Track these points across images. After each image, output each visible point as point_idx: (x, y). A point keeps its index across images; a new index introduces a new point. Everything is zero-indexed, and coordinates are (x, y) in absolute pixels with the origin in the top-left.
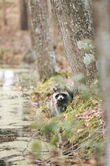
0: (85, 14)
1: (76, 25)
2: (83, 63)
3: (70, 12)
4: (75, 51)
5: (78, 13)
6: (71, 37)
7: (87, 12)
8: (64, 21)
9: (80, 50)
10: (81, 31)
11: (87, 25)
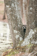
0: (18, 21)
1: (14, 24)
2: (15, 38)
3: (12, 20)
4: (13, 34)
5: (15, 20)
6: (12, 28)
7: (18, 20)
8: (10, 23)
9: (15, 33)
10: (16, 27)
11: (18, 24)
